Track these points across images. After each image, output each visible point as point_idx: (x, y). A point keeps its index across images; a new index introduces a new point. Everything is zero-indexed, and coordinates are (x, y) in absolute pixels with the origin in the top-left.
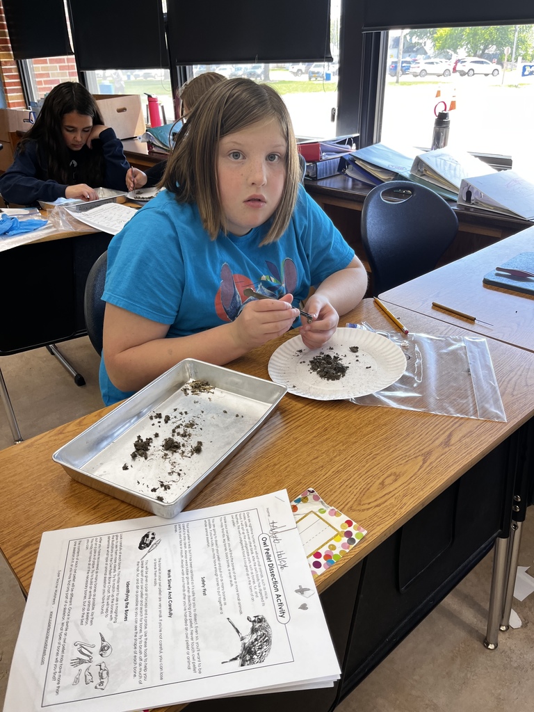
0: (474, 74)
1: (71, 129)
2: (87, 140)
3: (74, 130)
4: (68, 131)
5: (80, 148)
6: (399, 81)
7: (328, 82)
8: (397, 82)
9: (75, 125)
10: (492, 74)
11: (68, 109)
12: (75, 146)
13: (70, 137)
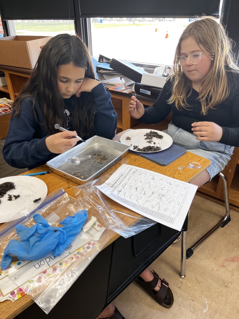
0: (165, 20)
1: (65, 80)
2: (77, 91)
3: (68, 81)
4: (62, 81)
5: (69, 97)
6: (135, 23)
7: (101, 24)
8: (134, 24)
9: (69, 76)
10: (173, 20)
11: (64, 61)
12: (65, 94)
13: (63, 87)
